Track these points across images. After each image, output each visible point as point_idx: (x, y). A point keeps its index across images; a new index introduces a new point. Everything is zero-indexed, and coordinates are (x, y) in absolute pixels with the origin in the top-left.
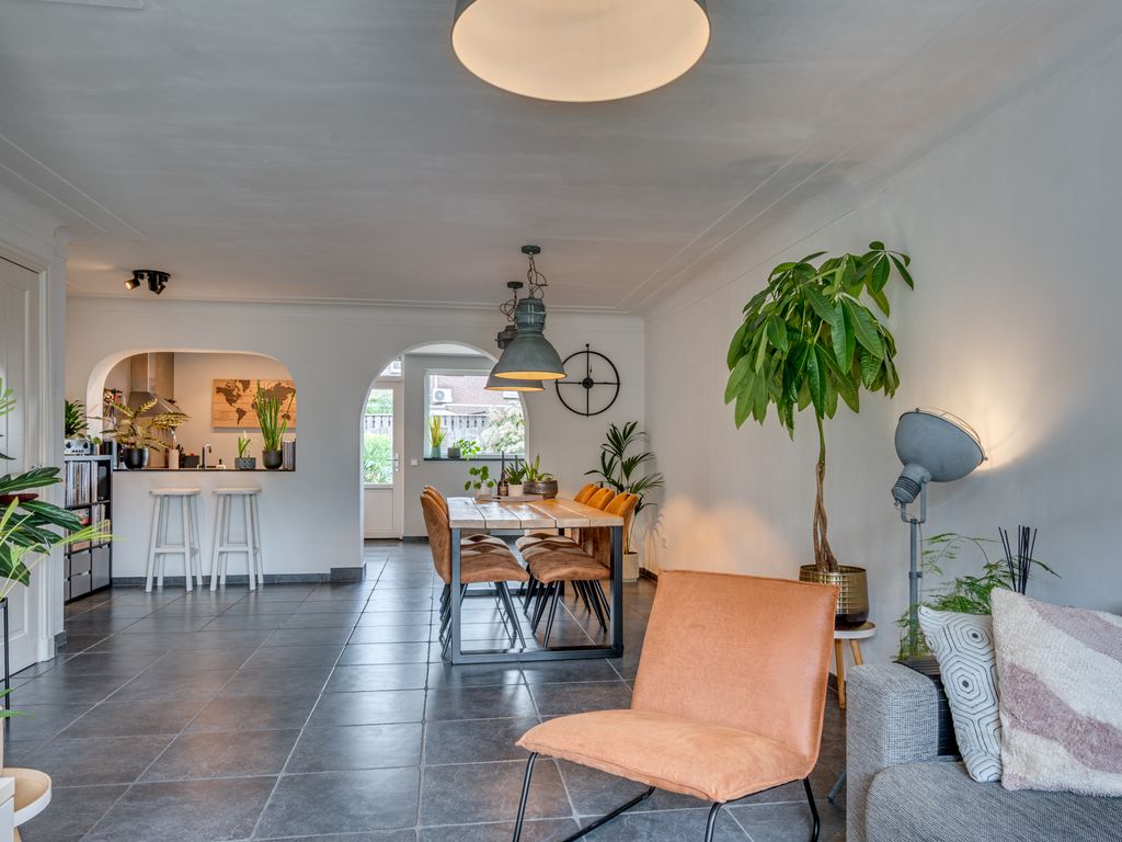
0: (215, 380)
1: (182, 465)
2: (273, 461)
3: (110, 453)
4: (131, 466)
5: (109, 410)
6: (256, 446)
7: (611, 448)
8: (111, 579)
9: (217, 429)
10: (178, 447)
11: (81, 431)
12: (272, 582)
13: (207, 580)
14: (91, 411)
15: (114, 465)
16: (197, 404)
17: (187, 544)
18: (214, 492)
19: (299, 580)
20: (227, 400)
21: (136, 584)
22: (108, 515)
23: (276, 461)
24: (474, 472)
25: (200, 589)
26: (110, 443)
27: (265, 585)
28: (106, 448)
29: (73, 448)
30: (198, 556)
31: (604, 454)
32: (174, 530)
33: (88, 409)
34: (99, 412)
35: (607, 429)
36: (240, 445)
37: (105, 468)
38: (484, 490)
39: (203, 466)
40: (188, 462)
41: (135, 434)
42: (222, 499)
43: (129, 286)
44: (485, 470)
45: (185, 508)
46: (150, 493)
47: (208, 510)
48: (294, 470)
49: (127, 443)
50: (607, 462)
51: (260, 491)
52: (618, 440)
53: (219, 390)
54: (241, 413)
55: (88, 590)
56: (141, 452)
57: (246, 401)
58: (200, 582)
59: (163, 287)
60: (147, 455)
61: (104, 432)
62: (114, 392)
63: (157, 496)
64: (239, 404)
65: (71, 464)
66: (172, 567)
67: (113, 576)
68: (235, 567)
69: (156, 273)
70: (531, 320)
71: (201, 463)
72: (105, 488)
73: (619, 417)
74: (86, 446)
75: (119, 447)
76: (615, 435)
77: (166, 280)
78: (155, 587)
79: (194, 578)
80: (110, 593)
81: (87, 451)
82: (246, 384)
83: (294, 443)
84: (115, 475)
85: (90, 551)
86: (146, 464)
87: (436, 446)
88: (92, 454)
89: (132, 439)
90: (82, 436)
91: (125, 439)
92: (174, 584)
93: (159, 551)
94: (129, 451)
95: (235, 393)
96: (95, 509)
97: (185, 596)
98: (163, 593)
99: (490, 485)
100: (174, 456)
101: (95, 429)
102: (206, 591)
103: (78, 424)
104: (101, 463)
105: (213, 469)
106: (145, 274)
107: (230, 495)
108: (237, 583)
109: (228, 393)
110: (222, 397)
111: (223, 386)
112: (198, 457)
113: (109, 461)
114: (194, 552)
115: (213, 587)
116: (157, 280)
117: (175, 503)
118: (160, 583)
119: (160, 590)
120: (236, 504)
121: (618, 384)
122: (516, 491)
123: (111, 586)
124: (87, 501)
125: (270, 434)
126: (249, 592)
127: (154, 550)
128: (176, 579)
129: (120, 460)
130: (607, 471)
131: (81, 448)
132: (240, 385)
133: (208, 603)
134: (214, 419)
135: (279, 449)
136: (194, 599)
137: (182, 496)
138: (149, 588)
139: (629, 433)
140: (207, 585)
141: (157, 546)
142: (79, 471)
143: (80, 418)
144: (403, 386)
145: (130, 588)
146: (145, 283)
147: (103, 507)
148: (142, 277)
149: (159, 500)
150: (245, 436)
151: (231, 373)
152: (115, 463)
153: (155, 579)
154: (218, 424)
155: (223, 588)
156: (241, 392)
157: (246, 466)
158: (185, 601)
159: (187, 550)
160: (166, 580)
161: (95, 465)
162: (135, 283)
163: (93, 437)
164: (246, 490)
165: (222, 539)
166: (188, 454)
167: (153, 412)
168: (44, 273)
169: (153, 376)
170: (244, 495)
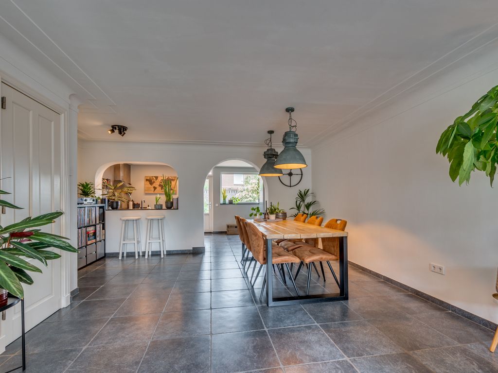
0: (146, 176)
1: (134, 208)
2: (169, 205)
3: (105, 203)
4: (113, 209)
5: (105, 186)
6: (163, 200)
7: (299, 199)
8: (105, 254)
9: (146, 194)
10: (132, 201)
11: (92, 195)
12: (170, 253)
13: (144, 253)
14: (97, 186)
15: (106, 207)
16: (139, 185)
17: (136, 239)
18: (146, 219)
19: (180, 252)
20: (150, 184)
21: (115, 255)
22: (104, 228)
23: (170, 206)
24: (253, 209)
25: (141, 257)
26: (105, 199)
27: (167, 255)
28: (103, 201)
29: (88, 201)
30: (140, 244)
31: (297, 201)
32: (130, 234)
33: (96, 186)
34: (100, 187)
35: (298, 192)
36: (156, 199)
37: (102, 209)
38: (258, 217)
39: (142, 208)
40: (136, 206)
41: (114, 195)
42: (149, 221)
43: (110, 132)
44: (258, 208)
45: (135, 225)
46: (121, 219)
47: (144, 226)
48: (177, 209)
49: (112, 199)
50: (298, 204)
51: (164, 218)
52: (302, 196)
53: (147, 180)
54: (155, 188)
55: (95, 260)
56: (117, 203)
57: (156, 184)
58: (141, 254)
59: (125, 133)
60: (119, 204)
61: (103, 195)
62: (107, 180)
63: (123, 220)
64: (154, 185)
65: (87, 208)
66: (130, 249)
67: (106, 252)
68: (155, 248)
69: (121, 126)
70: (292, 140)
71: (141, 206)
72: (102, 217)
73: (302, 187)
74: (94, 200)
75: (108, 201)
76: (301, 194)
77: (126, 130)
78: (123, 257)
79: (139, 252)
80: (105, 260)
81: (95, 202)
82: (157, 178)
83: (177, 199)
84: (106, 212)
85: (96, 244)
86: (119, 207)
87: (224, 199)
88: (96, 203)
89: (113, 198)
90: (92, 196)
91: (110, 198)
92: (131, 255)
93: (124, 242)
94: (112, 202)
95: (153, 181)
96: (98, 226)
97: (135, 262)
98: (126, 260)
99: (261, 214)
100: (131, 203)
101: (99, 194)
102: (143, 258)
103: (91, 192)
104: (100, 207)
105: (145, 209)
106: (117, 127)
107: (153, 219)
108: (156, 254)
109: (150, 181)
110: (148, 183)
111: (148, 178)
112: (139, 204)
113: (104, 206)
114: (138, 242)
115: (146, 257)
116: (122, 130)
117: (130, 223)
118: (125, 255)
119: (125, 258)
120: (155, 223)
121: (302, 174)
122: (273, 217)
123: (105, 256)
124: (94, 223)
125: (168, 195)
126: (161, 259)
127: (122, 242)
128: (131, 253)
129: (109, 206)
130: (299, 208)
131: (92, 201)
132: (154, 178)
133: (144, 264)
134: (145, 190)
135: (171, 201)
136: (139, 263)
137: (133, 220)
138: (120, 258)
139: (307, 193)
140: (144, 255)
141: (124, 240)
142: (90, 211)
143: (92, 189)
144: (212, 178)
145: (113, 257)
146: (117, 131)
147: (101, 225)
148: (116, 129)
149: (124, 222)
150: (158, 196)
151: (151, 174)
152: (107, 207)
153: (123, 253)
154: (146, 192)
155: (150, 256)
156: (155, 181)
157: (159, 207)
158: (135, 264)
159: (136, 242)
160: (127, 253)
161: (98, 208)
162: (113, 131)
163: (97, 197)
164: (159, 217)
165: (150, 238)
166: (136, 203)
167: (122, 187)
168: (63, 115)
169: (123, 175)
170: (159, 220)
